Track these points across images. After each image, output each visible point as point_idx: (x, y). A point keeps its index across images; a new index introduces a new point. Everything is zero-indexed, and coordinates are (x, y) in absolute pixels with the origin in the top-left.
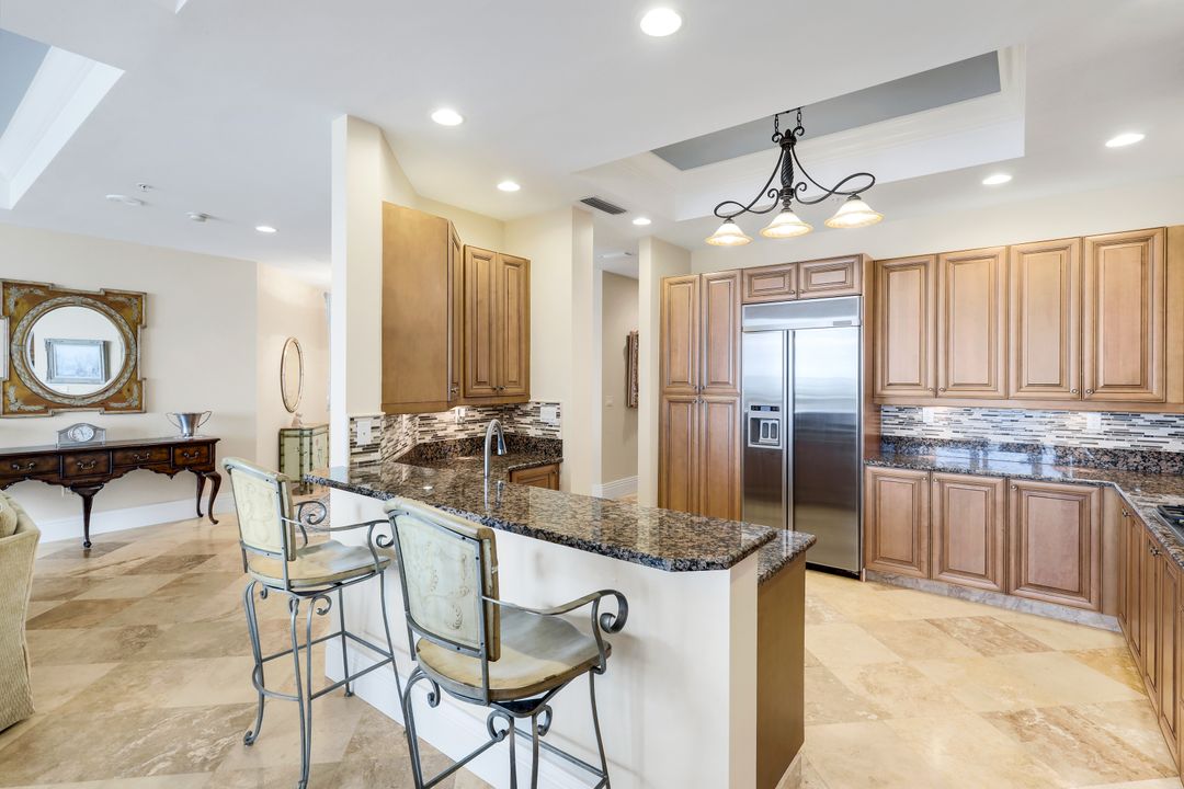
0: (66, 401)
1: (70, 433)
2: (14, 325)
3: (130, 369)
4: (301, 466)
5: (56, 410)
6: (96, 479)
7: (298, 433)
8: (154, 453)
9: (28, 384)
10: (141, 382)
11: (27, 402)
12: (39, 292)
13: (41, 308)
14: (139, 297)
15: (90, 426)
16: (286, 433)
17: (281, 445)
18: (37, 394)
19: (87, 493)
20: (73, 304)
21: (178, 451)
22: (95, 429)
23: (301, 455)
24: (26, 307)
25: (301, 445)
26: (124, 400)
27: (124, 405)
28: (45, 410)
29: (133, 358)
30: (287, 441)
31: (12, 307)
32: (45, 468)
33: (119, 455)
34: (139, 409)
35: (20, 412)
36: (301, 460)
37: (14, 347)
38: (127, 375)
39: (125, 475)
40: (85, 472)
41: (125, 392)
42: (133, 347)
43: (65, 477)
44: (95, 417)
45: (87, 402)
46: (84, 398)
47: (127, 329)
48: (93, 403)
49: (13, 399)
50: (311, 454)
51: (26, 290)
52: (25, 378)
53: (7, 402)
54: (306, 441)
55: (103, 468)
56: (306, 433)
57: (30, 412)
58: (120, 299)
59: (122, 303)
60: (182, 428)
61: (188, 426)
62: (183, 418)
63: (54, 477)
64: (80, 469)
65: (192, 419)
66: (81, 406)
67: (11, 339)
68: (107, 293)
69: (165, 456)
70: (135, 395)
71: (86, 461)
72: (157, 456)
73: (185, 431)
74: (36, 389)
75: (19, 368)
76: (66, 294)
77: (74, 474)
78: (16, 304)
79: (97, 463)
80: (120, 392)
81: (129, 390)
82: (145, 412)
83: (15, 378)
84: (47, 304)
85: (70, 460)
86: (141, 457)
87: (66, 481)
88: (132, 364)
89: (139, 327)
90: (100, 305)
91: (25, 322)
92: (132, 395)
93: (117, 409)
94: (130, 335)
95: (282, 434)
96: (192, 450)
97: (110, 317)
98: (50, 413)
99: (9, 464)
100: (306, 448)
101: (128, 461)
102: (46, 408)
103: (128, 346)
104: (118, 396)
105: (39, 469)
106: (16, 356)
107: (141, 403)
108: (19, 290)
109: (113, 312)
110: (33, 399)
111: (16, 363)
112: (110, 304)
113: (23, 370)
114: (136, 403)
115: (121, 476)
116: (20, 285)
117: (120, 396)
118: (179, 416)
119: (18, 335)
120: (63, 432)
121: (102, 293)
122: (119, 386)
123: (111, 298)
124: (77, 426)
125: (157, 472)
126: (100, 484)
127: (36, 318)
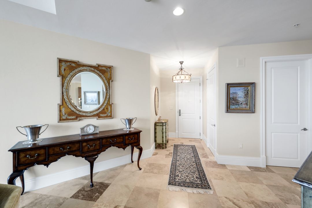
0: (84, 114)
1: (85, 129)
2: (64, 79)
3: (107, 100)
4: (163, 137)
5: (80, 118)
6: (95, 153)
7: (161, 124)
8: (118, 138)
9: (70, 106)
10: (111, 105)
11: (70, 115)
12: (73, 65)
13: (74, 72)
14: (110, 67)
15: (93, 125)
16: (157, 124)
17: (155, 129)
18: (73, 111)
19: (92, 160)
20: (86, 70)
21: (127, 137)
22: (95, 127)
23: (163, 133)
24: (68, 71)
25: (163, 129)
26: (105, 113)
27: (105, 115)
28: (76, 119)
29: (108, 94)
30: (157, 127)
31: (63, 71)
32: (74, 149)
33: (104, 141)
34: (111, 117)
35: (67, 119)
36: (163, 135)
37: (64, 90)
38: (106, 102)
39: (107, 150)
40: (90, 150)
41: (106, 109)
42: (108, 90)
43: (83, 153)
44: (94, 121)
45: (92, 114)
46: (91, 112)
47: (106, 82)
48: (94, 115)
49: (64, 113)
50: (166, 133)
51: (68, 64)
52: (68, 104)
53: (61, 115)
54: (164, 127)
55: (98, 147)
56: (164, 124)
57: (70, 119)
58: (104, 68)
59: (104, 70)
60: (126, 125)
61: (129, 124)
62: (127, 121)
63: (78, 153)
64: (89, 148)
65: (130, 121)
66: (90, 116)
67: (63, 86)
68: (99, 66)
69: (122, 140)
70: (109, 110)
71: (91, 144)
72: (119, 140)
73: (128, 126)
74: (73, 109)
75: (66, 99)
76: (84, 66)
77: (86, 151)
78: (65, 70)
79: (96, 145)
80: (104, 109)
81: (107, 109)
82: (113, 118)
83: (64, 104)
84: (76, 70)
85: (84, 144)
86: (113, 141)
87: (83, 155)
88: (108, 97)
89: (110, 81)
90: (96, 71)
91: (68, 78)
92: (108, 111)
93: (103, 117)
94: (107, 85)
95: (156, 125)
96: (132, 136)
97: (100, 76)
98: (78, 120)
99: (58, 148)
100: (164, 130)
101: (108, 143)
102: (77, 117)
103: (106, 90)
104: (103, 112)
105: (72, 149)
106: (65, 94)
107: (111, 114)
108: (65, 63)
109: (101, 74)
110: (71, 113)
111: (65, 97)
112: (100, 71)
113: (67, 100)
114: (110, 114)
115: (105, 151)
116: (66, 61)
117: (103, 111)
118: (125, 120)
119: (65, 84)
120: (82, 129)
121: (97, 66)
122: (103, 107)
123: (100, 68)
124: (88, 125)
125: (119, 147)
126: (97, 154)
127: (73, 76)
